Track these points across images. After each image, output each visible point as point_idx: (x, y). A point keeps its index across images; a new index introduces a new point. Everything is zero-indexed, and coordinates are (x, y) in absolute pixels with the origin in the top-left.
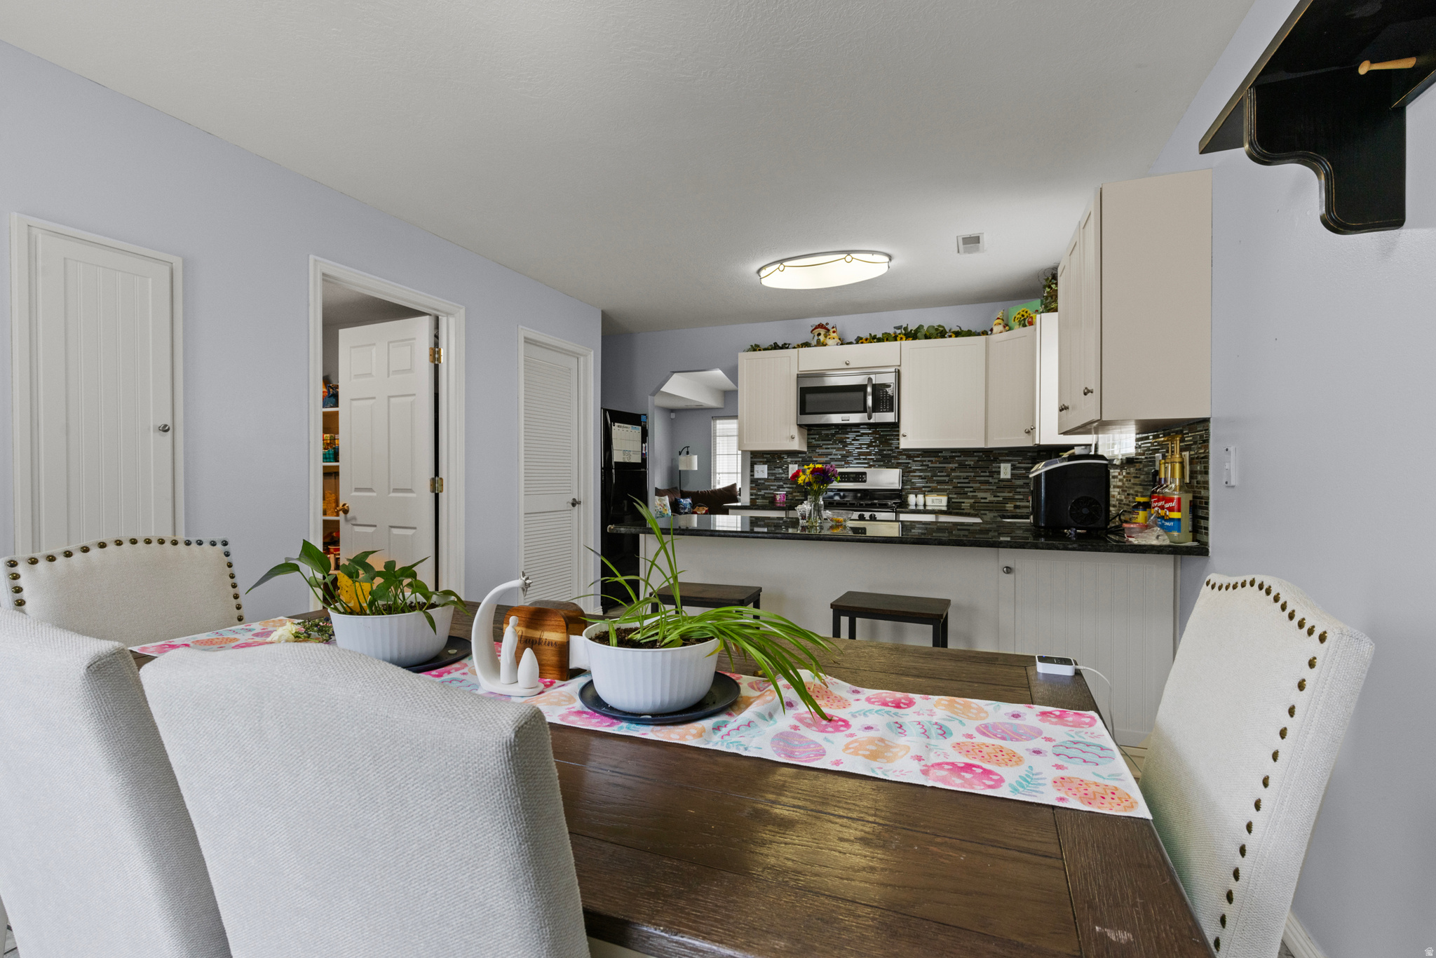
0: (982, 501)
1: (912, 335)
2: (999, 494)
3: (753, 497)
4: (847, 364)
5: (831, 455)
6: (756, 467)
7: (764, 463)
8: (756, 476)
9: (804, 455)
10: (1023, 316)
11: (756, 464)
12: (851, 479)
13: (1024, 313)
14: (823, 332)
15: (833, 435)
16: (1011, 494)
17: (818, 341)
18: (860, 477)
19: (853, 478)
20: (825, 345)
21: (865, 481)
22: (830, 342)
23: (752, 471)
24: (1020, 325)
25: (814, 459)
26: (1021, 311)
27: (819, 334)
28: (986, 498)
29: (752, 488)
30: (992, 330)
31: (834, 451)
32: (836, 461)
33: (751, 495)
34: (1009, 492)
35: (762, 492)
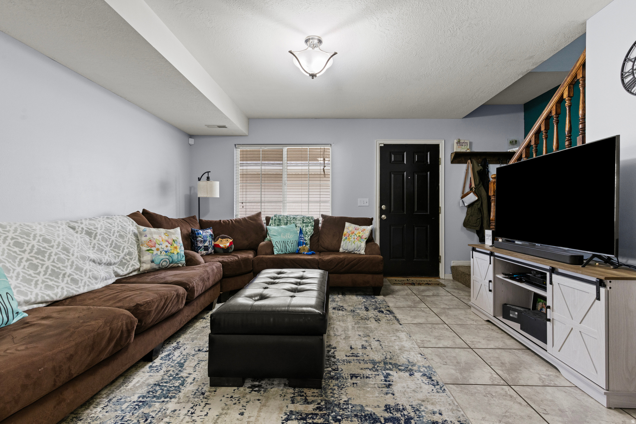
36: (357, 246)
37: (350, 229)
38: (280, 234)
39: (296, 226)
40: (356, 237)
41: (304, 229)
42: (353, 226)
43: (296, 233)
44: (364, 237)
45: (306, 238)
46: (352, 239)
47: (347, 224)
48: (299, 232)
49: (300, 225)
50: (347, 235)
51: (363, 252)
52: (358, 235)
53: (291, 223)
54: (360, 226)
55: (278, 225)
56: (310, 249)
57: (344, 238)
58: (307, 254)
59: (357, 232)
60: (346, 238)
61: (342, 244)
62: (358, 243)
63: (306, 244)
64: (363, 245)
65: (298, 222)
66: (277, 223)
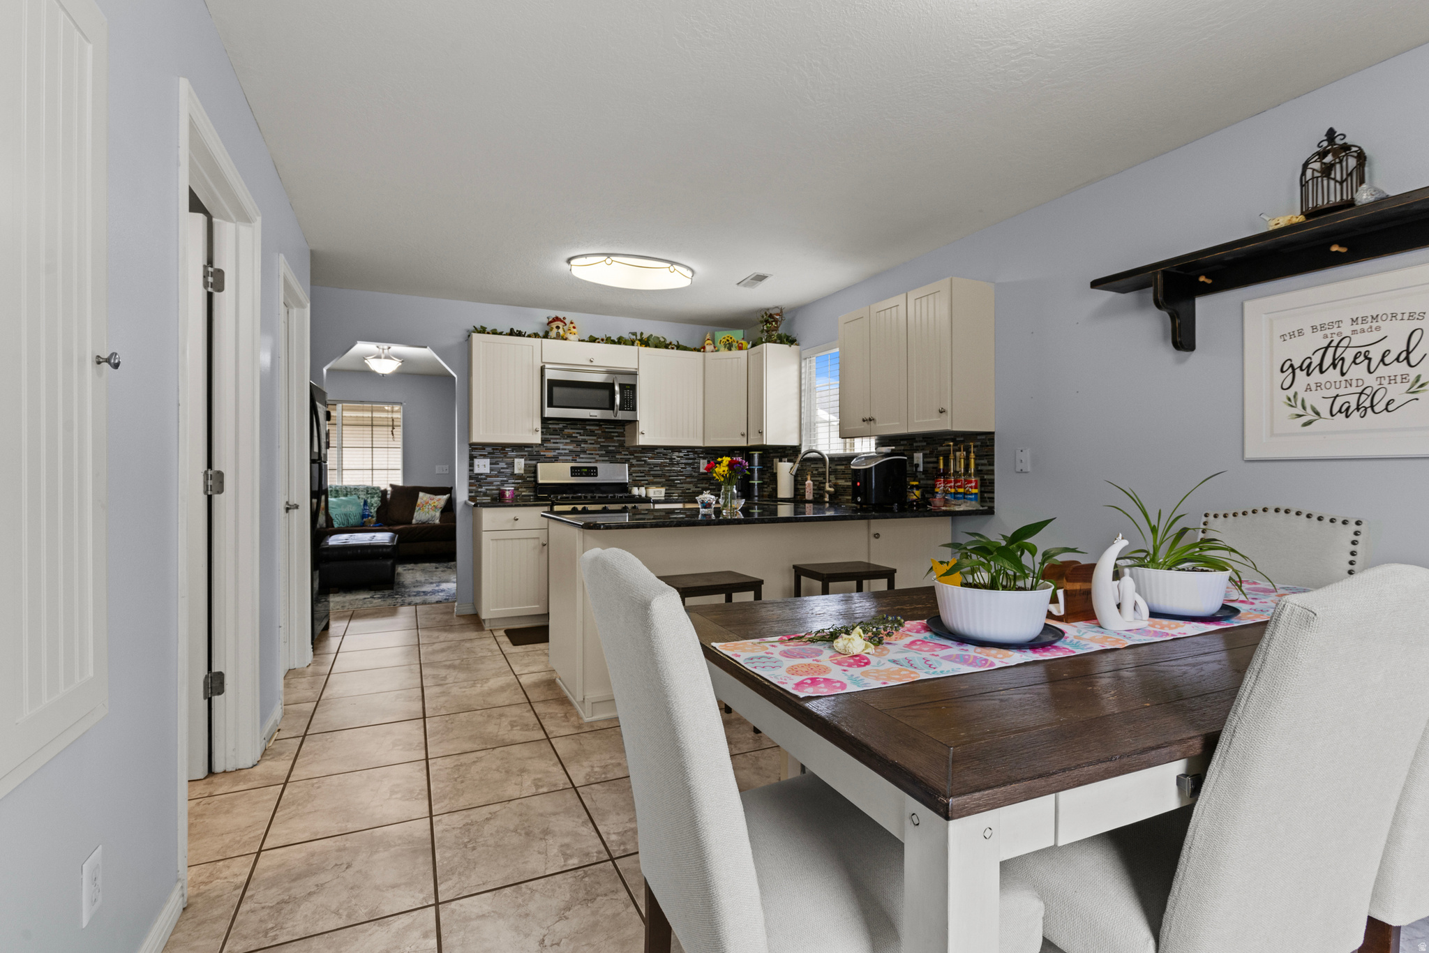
0: (687, 491)
1: (645, 343)
2: (699, 485)
3: (473, 494)
4: (592, 361)
5: (559, 449)
6: (476, 461)
7: (484, 456)
8: (477, 470)
9: (530, 449)
10: (728, 340)
11: (476, 457)
12: (584, 474)
13: (729, 339)
14: (560, 324)
15: (562, 430)
16: (707, 485)
17: (558, 334)
18: (592, 472)
19: (585, 472)
20: (566, 339)
21: (596, 476)
22: (571, 337)
23: (471, 465)
24: (725, 347)
25: (542, 453)
26: (726, 336)
27: (558, 327)
28: (690, 489)
29: (470, 485)
30: (704, 348)
31: (561, 446)
32: (564, 456)
33: (470, 491)
34: (706, 484)
35: (483, 489)
36: (432, 516)
37: (425, 499)
38: (339, 506)
39: (359, 498)
40: (430, 507)
41: (369, 501)
42: (428, 495)
43: (359, 505)
44: (439, 506)
45: (372, 511)
46: (427, 510)
47: (421, 494)
48: (362, 504)
49: (364, 497)
50: (421, 505)
51: (437, 521)
52: (433, 505)
53: (351, 495)
54: (436, 495)
55: (335, 497)
56: (378, 521)
57: (417, 508)
58: (373, 526)
59: (432, 501)
60: (420, 509)
61: (415, 515)
62: (432, 513)
63: (372, 517)
64: (438, 514)
65: (360, 493)
66: (334, 495)
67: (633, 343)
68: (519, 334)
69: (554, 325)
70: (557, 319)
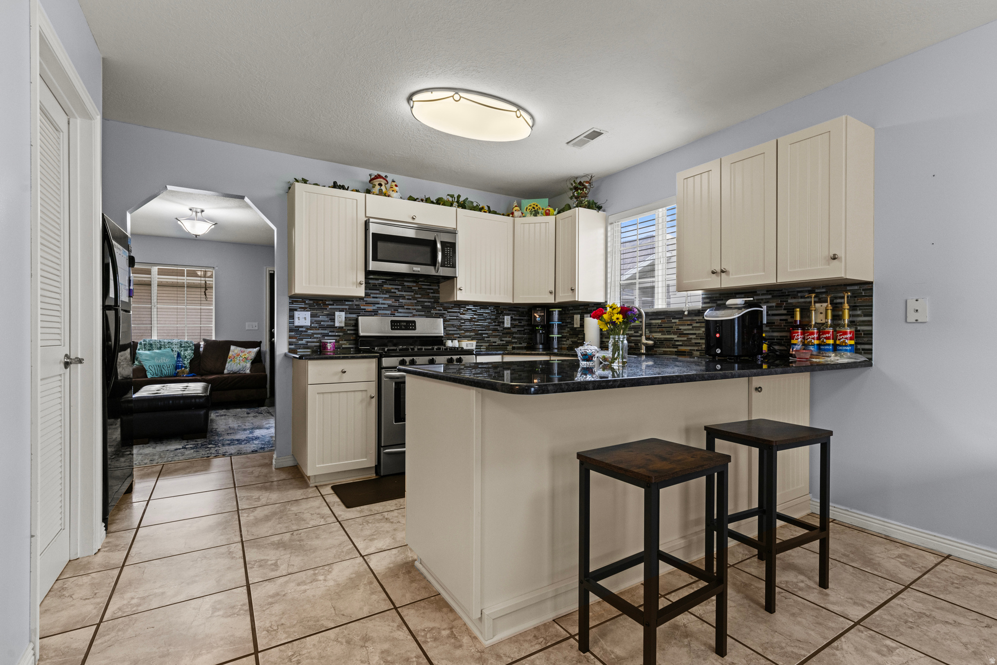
0: (494, 344)
2: (503, 339)
3: (293, 347)
4: (413, 219)
5: (379, 304)
6: (296, 314)
7: (304, 309)
8: (297, 323)
9: (350, 303)
10: (534, 208)
11: (296, 310)
12: (403, 327)
13: (535, 206)
14: (383, 182)
15: (381, 285)
16: (510, 339)
17: (381, 190)
18: (411, 325)
19: (404, 326)
20: (389, 196)
21: (415, 329)
22: (394, 194)
23: (292, 317)
24: (531, 214)
25: (362, 307)
26: (532, 204)
27: (380, 185)
28: (496, 342)
29: (290, 337)
30: (513, 213)
31: (381, 301)
32: (383, 310)
33: (290, 344)
34: (509, 337)
35: (304, 342)
36: (243, 367)
37: (236, 351)
38: (153, 358)
39: (173, 351)
40: (241, 359)
41: (182, 353)
42: (239, 348)
43: (172, 357)
44: (249, 358)
45: (186, 362)
46: (238, 361)
47: (232, 348)
48: (176, 356)
49: (178, 350)
50: (233, 357)
51: (248, 371)
52: (243, 357)
53: (165, 348)
54: (246, 348)
55: (149, 350)
56: (191, 371)
57: (229, 360)
58: (186, 376)
59: (243, 354)
60: (231, 360)
61: (226, 366)
62: (244, 364)
63: (186, 367)
64: (249, 365)
65: (174, 346)
66: (147, 348)
67: (451, 205)
68: (342, 187)
69: (376, 182)
70: (378, 177)
